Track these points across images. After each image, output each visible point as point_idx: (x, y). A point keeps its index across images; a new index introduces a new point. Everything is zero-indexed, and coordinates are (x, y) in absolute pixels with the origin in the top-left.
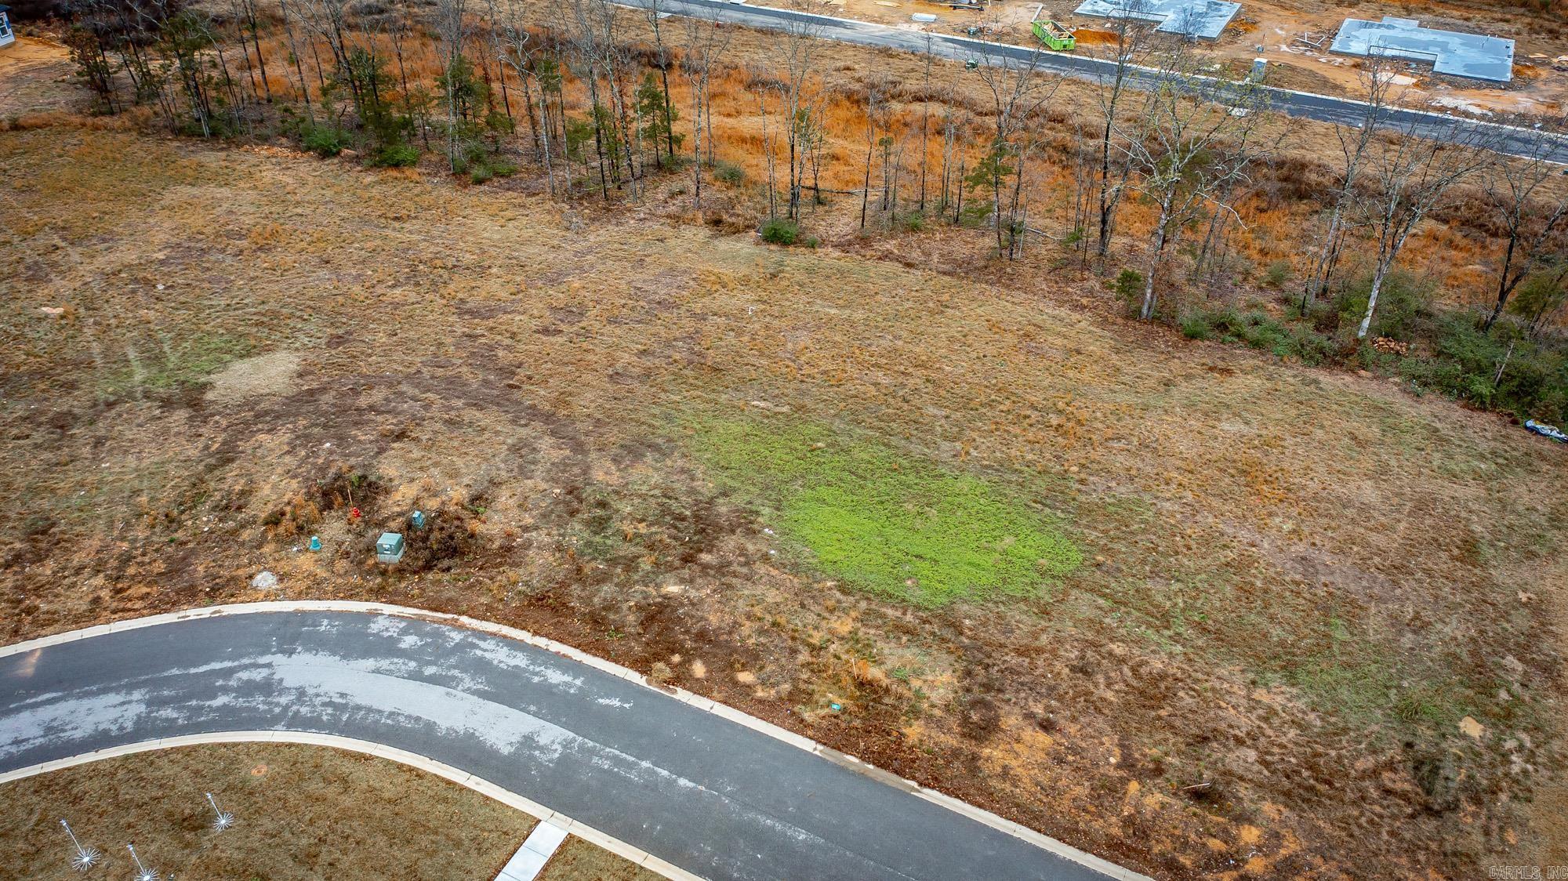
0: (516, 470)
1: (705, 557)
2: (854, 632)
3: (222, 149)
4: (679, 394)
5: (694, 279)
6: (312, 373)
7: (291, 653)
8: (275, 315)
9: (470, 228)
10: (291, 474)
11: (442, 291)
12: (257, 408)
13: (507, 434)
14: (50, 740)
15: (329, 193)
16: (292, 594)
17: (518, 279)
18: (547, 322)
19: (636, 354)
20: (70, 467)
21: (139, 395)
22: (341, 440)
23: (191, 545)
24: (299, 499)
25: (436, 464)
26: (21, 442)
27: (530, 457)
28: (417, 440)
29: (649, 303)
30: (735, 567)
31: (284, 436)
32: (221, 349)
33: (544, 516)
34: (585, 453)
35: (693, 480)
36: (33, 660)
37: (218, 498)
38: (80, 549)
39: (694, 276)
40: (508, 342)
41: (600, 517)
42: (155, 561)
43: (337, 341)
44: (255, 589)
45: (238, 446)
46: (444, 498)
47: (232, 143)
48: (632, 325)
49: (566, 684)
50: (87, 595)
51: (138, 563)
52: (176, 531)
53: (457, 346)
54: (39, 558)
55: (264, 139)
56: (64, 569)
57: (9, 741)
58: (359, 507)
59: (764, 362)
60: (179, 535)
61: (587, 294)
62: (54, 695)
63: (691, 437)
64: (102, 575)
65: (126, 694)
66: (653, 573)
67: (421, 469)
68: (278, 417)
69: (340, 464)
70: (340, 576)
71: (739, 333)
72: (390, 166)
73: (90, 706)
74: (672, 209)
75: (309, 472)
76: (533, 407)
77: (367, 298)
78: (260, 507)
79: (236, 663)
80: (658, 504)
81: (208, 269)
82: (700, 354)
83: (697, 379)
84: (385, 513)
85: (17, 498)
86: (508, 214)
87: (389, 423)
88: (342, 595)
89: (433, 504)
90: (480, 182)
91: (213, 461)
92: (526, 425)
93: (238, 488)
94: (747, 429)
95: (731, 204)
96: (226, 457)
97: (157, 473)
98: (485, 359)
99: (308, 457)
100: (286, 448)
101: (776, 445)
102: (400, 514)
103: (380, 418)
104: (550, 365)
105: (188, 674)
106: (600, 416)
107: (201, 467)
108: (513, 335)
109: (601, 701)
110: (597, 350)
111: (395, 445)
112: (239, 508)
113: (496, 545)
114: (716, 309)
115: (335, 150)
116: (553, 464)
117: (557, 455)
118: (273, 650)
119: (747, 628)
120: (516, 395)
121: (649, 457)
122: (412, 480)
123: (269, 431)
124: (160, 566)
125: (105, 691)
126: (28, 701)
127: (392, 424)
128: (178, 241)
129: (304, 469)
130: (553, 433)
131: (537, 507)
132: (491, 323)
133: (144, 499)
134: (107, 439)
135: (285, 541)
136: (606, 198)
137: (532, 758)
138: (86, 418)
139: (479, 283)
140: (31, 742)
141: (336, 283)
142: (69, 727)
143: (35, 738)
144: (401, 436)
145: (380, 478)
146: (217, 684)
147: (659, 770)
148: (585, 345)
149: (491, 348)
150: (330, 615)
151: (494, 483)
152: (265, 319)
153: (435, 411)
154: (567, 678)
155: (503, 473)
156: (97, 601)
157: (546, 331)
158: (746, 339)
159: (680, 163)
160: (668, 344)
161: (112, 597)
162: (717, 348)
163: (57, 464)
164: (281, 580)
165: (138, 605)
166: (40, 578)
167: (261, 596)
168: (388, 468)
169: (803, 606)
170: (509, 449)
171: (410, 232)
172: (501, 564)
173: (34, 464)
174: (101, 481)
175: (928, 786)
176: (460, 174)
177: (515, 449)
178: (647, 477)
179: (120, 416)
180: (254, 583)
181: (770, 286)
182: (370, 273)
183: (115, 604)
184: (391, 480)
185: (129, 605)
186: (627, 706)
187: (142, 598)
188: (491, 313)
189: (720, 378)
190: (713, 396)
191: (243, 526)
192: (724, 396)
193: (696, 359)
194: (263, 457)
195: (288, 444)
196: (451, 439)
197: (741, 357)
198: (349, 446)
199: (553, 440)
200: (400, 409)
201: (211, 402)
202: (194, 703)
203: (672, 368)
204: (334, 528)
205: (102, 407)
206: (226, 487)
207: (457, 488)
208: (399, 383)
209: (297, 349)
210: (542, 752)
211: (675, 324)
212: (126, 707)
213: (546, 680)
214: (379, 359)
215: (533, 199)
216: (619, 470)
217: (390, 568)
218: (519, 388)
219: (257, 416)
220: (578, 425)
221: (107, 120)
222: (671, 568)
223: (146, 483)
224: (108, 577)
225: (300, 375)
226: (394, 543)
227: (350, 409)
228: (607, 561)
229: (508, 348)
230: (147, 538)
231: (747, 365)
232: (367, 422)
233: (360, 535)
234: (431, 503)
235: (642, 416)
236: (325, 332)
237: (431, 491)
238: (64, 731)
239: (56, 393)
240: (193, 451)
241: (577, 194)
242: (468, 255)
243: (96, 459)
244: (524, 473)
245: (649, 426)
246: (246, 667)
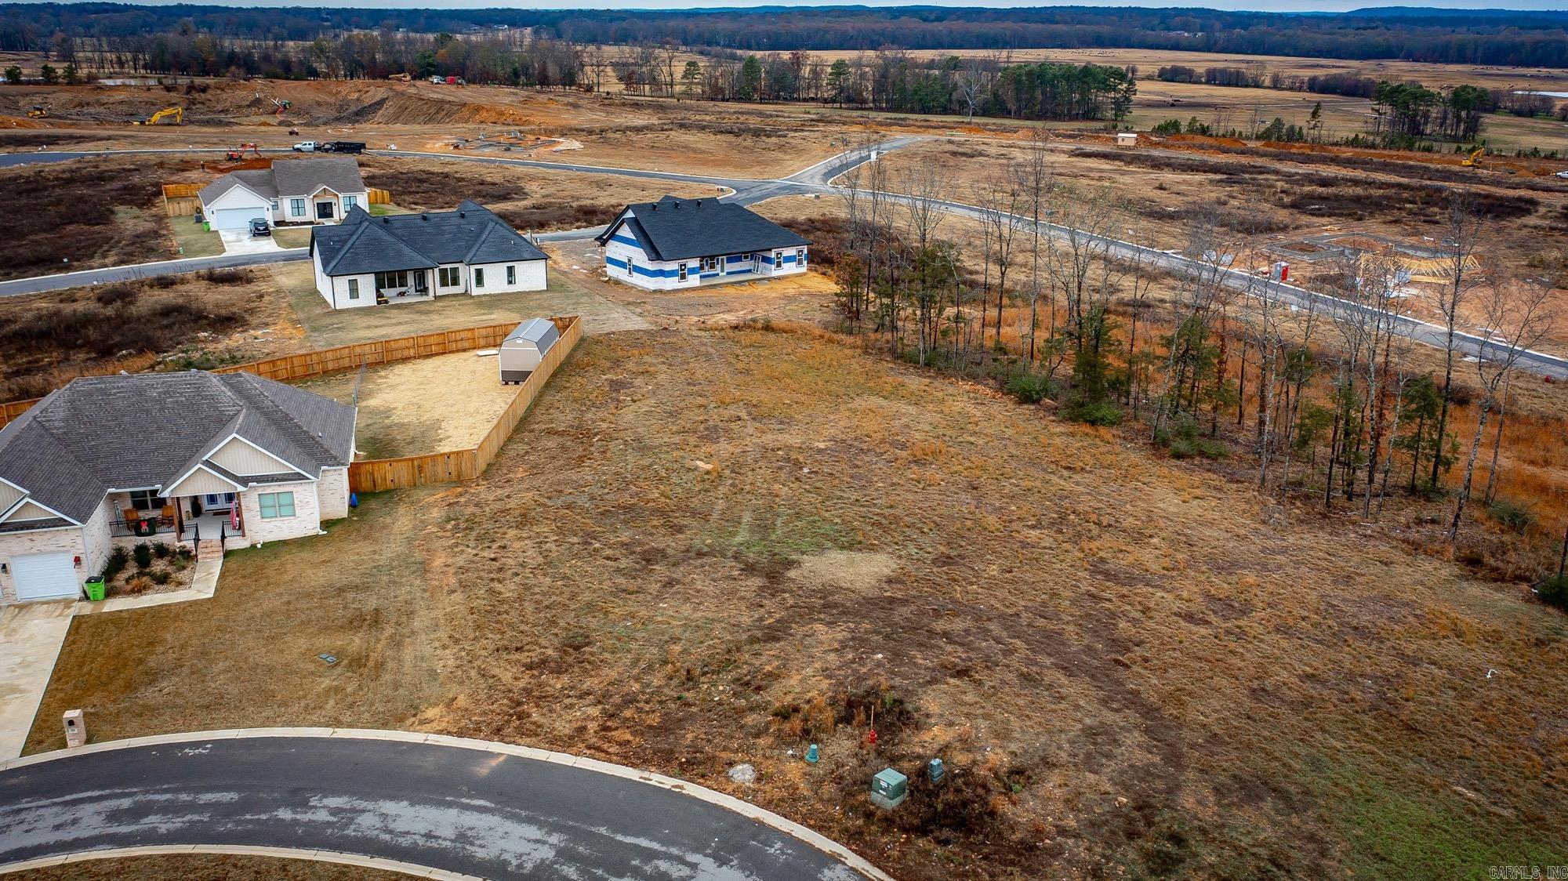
0: (1081, 756)
3: (930, 377)
4: (1342, 741)
5: (1416, 616)
6: (902, 582)
7: (722, 862)
8: (896, 519)
9: (1145, 495)
10: (826, 672)
11: (1084, 544)
12: (830, 598)
13: (1089, 714)
14: (455, 848)
15: (1009, 432)
16: (761, 800)
17: (1180, 556)
18: (1194, 608)
19: (1298, 676)
20: (633, 597)
21: (730, 554)
23: (694, 709)
24: (822, 701)
25: (986, 717)
26: (609, 563)
27: (1106, 748)
28: (979, 683)
29: (1342, 624)
31: (840, 633)
32: (828, 535)
33: (1093, 824)
34: (1181, 767)
35: (1323, 855)
36: (494, 763)
38: (598, 675)
39: (1418, 612)
40: (1138, 615)
41: (1168, 854)
42: (653, 712)
43: (946, 560)
44: (728, 779)
45: (791, 628)
46: (979, 757)
47: (942, 373)
48: (1306, 642)
50: (577, 720)
51: (637, 708)
52: (688, 690)
53: (1073, 602)
54: (559, 671)
55: (973, 377)
56: (572, 688)
57: (423, 832)
58: (879, 733)
59: (1491, 741)
60: (689, 695)
61: (1259, 593)
62: (488, 804)
63: (1342, 799)
64: (600, 707)
65: (547, 833)
67: (967, 715)
68: (844, 613)
69: (884, 681)
70: (821, 800)
71: (1463, 695)
72: (1086, 421)
73: (509, 830)
74: (1413, 535)
75: (846, 677)
76: (1136, 693)
77: (998, 530)
78: (777, 695)
79: (663, 849)
80: (1258, 868)
81: (857, 466)
82: (1392, 703)
83: (1377, 730)
84: (903, 749)
85: (574, 610)
86: (1198, 492)
87: (956, 655)
88: (812, 822)
89: (961, 759)
90: (1178, 456)
91: (759, 634)
92: (1116, 711)
93: (768, 668)
94: (1434, 818)
95: (1502, 549)
96: (773, 635)
97: (703, 628)
98: (1101, 624)
99: (853, 661)
100: (836, 645)
101: (1476, 855)
102: (919, 757)
103: (949, 648)
104: (1178, 654)
105: (612, 839)
106: (1218, 732)
107: (744, 637)
108: (1146, 610)
110: (1248, 656)
111: (952, 681)
112: (758, 689)
113: (1017, 836)
114: (1436, 656)
115: (1035, 397)
116: (1131, 766)
117: (1141, 758)
118: (709, 851)
120: (1121, 673)
121: (1268, 804)
122: (951, 724)
123: (828, 624)
124: (654, 720)
125: (529, 821)
126: (465, 800)
127: (959, 657)
128: (844, 438)
129: (842, 673)
130: (1147, 731)
131: (1089, 809)
132: (1125, 590)
133: (677, 648)
134: (678, 582)
135: (783, 740)
136: (1328, 504)
138: (672, 560)
139: (1130, 548)
140: (440, 841)
141: (973, 509)
142: (478, 842)
143: (445, 839)
144: (962, 673)
145: (917, 710)
146: (633, 862)
148: (1232, 646)
149: (1113, 615)
150: (788, 839)
151: (1048, 764)
152: (884, 521)
153: (1014, 661)
155: (1063, 754)
156: (582, 730)
157: (1190, 617)
158: (1471, 704)
159: (1442, 494)
160: (1351, 677)
161: (596, 732)
162: (1422, 703)
163: (624, 591)
164: (759, 780)
165: (614, 749)
166: (548, 688)
167: (730, 789)
168: (931, 702)
170: (1082, 730)
171: (1078, 484)
172: (1013, 863)
173: (606, 585)
174: (650, 619)
176: (1159, 445)
177: (1091, 733)
178: (1256, 827)
179: (703, 566)
180: (731, 772)
181: (1534, 653)
182: (1014, 508)
183: (595, 740)
184: (928, 716)
185: (605, 746)
187: (620, 744)
188: (1131, 580)
189: (1413, 740)
190: (1396, 759)
191: (752, 709)
192: (1411, 765)
193: (1385, 707)
194: (811, 646)
195: (841, 642)
196: (1018, 695)
197: (1457, 724)
198: (902, 664)
199: (1144, 739)
200: (977, 645)
201: (789, 579)
202: (600, 872)
203: (1344, 707)
204: (842, 746)
205: (692, 554)
206: (757, 663)
207: (999, 751)
208: (989, 619)
209: (900, 557)
211: (1369, 658)
212: (538, 846)
214: (980, 590)
215: (1234, 486)
216: (1218, 804)
217: (879, 813)
218: (1127, 667)
219: (824, 606)
220: (1185, 733)
221: (843, 337)
223: (687, 634)
224: (604, 711)
225: (890, 581)
226: (894, 783)
227: (922, 628)
229: (1134, 622)
230: (659, 687)
231: (1462, 736)
232: (933, 647)
233: (864, 763)
234: (960, 757)
235: (1278, 750)
236: (936, 549)
237: (967, 743)
238: (472, 844)
239: (662, 531)
240: (746, 619)
241: (1293, 492)
242: (1131, 519)
243: (659, 597)
244: (1090, 763)
245: (1284, 765)
246: (669, 857)
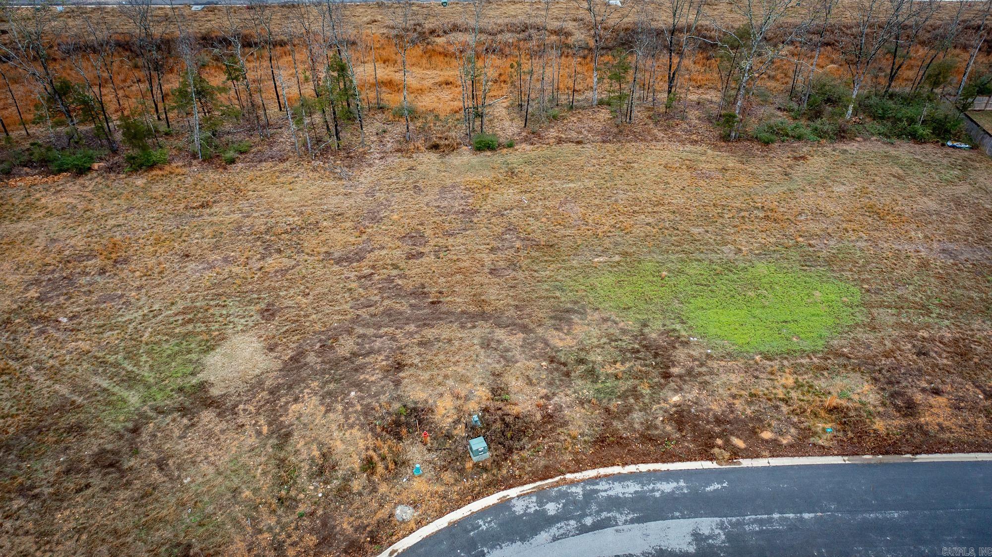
0: (502, 360)
1: (675, 370)
2: (796, 382)
4: (547, 270)
5: (465, 190)
6: (277, 345)
9: (268, 198)
11: (304, 250)
12: (266, 387)
13: (470, 338)
15: (121, 202)
16: (434, 514)
18: (406, 249)
19: (489, 253)
20: (157, 494)
21: (152, 413)
22: (358, 385)
23: (320, 512)
24: (372, 442)
25: (447, 377)
26: (87, 492)
27: (501, 347)
28: (413, 365)
29: (456, 214)
30: (697, 370)
31: (312, 400)
32: (181, 351)
33: (551, 384)
34: (533, 331)
35: (616, 323)
37: (307, 467)
39: (463, 187)
41: (588, 370)
42: (303, 537)
43: (268, 314)
44: (405, 522)
45: (283, 421)
46: (476, 399)
48: (463, 233)
49: (677, 488)
51: (291, 545)
52: (297, 507)
58: (421, 430)
60: (302, 508)
66: (654, 393)
67: (440, 384)
70: (454, 484)
75: (359, 419)
78: (348, 460)
80: (613, 347)
81: (90, 292)
82: (529, 239)
83: (546, 256)
84: (444, 426)
85: (135, 540)
86: (284, 179)
87: (381, 360)
88: (470, 498)
89: (473, 406)
90: (231, 161)
91: (275, 441)
92: (475, 327)
93: (316, 453)
94: (613, 278)
96: (282, 433)
97: (239, 469)
98: (394, 289)
99: (347, 408)
101: (639, 282)
102: (456, 423)
103: (370, 360)
104: (444, 279)
106: (516, 303)
107: (270, 450)
108: (394, 266)
109: (708, 489)
110: (462, 257)
111: (403, 375)
112: (332, 468)
113: (539, 417)
114: (502, 206)
115: (84, 167)
116: (521, 347)
117: (517, 340)
119: (739, 404)
120: (444, 308)
122: (441, 395)
123: (296, 401)
124: (312, 539)
127: (383, 360)
128: (34, 278)
129: (353, 419)
130: (499, 326)
131: (540, 379)
132: (367, 262)
133: (247, 493)
134: (165, 459)
135: (392, 477)
137: (711, 546)
138: (126, 450)
139: (324, 237)
141: (214, 270)
144: (399, 367)
145: (417, 402)
147: (787, 515)
148: (451, 257)
150: (478, 515)
151: (497, 375)
152: (190, 316)
153: (402, 339)
154: (674, 485)
155: (496, 365)
157: (414, 256)
158: (544, 220)
160: (502, 239)
162: (534, 232)
164: (416, 507)
167: (414, 525)
168: (415, 393)
169: (757, 377)
170: (482, 348)
172: (555, 428)
175: (917, 453)
176: (209, 160)
177: (486, 346)
178: (588, 332)
180: (399, 518)
181: (517, 180)
184: (425, 401)
186: (725, 485)
190: (568, 264)
191: (348, 480)
192: (575, 262)
193: (529, 243)
194: (312, 422)
195: (321, 404)
196: (436, 355)
197: (555, 232)
198: (369, 388)
199: (503, 330)
200: (376, 347)
201: (222, 396)
203: (522, 254)
204: (417, 453)
205: (129, 435)
206: (306, 456)
207: (477, 388)
208: (353, 328)
209: (244, 331)
210: (713, 539)
211: (489, 223)
213: (663, 492)
214: (318, 316)
215: (288, 164)
216: (566, 334)
217: (487, 464)
218: (440, 302)
219: (273, 393)
220: (509, 314)
222: (661, 386)
223: (237, 481)
225: (271, 350)
227: (339, 361)
228: (619, 397)
229: (401, 276)
230: (278, 522)
231: (564, 236)
233: (440, 449)
234: (471, 406)
235: (542, 293)
237: (462, 398)
243: (173, 479)
244: (509, 360)
245: (553, 298)
